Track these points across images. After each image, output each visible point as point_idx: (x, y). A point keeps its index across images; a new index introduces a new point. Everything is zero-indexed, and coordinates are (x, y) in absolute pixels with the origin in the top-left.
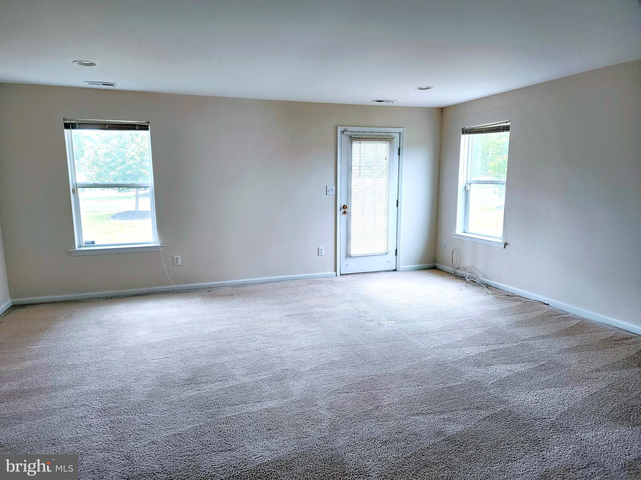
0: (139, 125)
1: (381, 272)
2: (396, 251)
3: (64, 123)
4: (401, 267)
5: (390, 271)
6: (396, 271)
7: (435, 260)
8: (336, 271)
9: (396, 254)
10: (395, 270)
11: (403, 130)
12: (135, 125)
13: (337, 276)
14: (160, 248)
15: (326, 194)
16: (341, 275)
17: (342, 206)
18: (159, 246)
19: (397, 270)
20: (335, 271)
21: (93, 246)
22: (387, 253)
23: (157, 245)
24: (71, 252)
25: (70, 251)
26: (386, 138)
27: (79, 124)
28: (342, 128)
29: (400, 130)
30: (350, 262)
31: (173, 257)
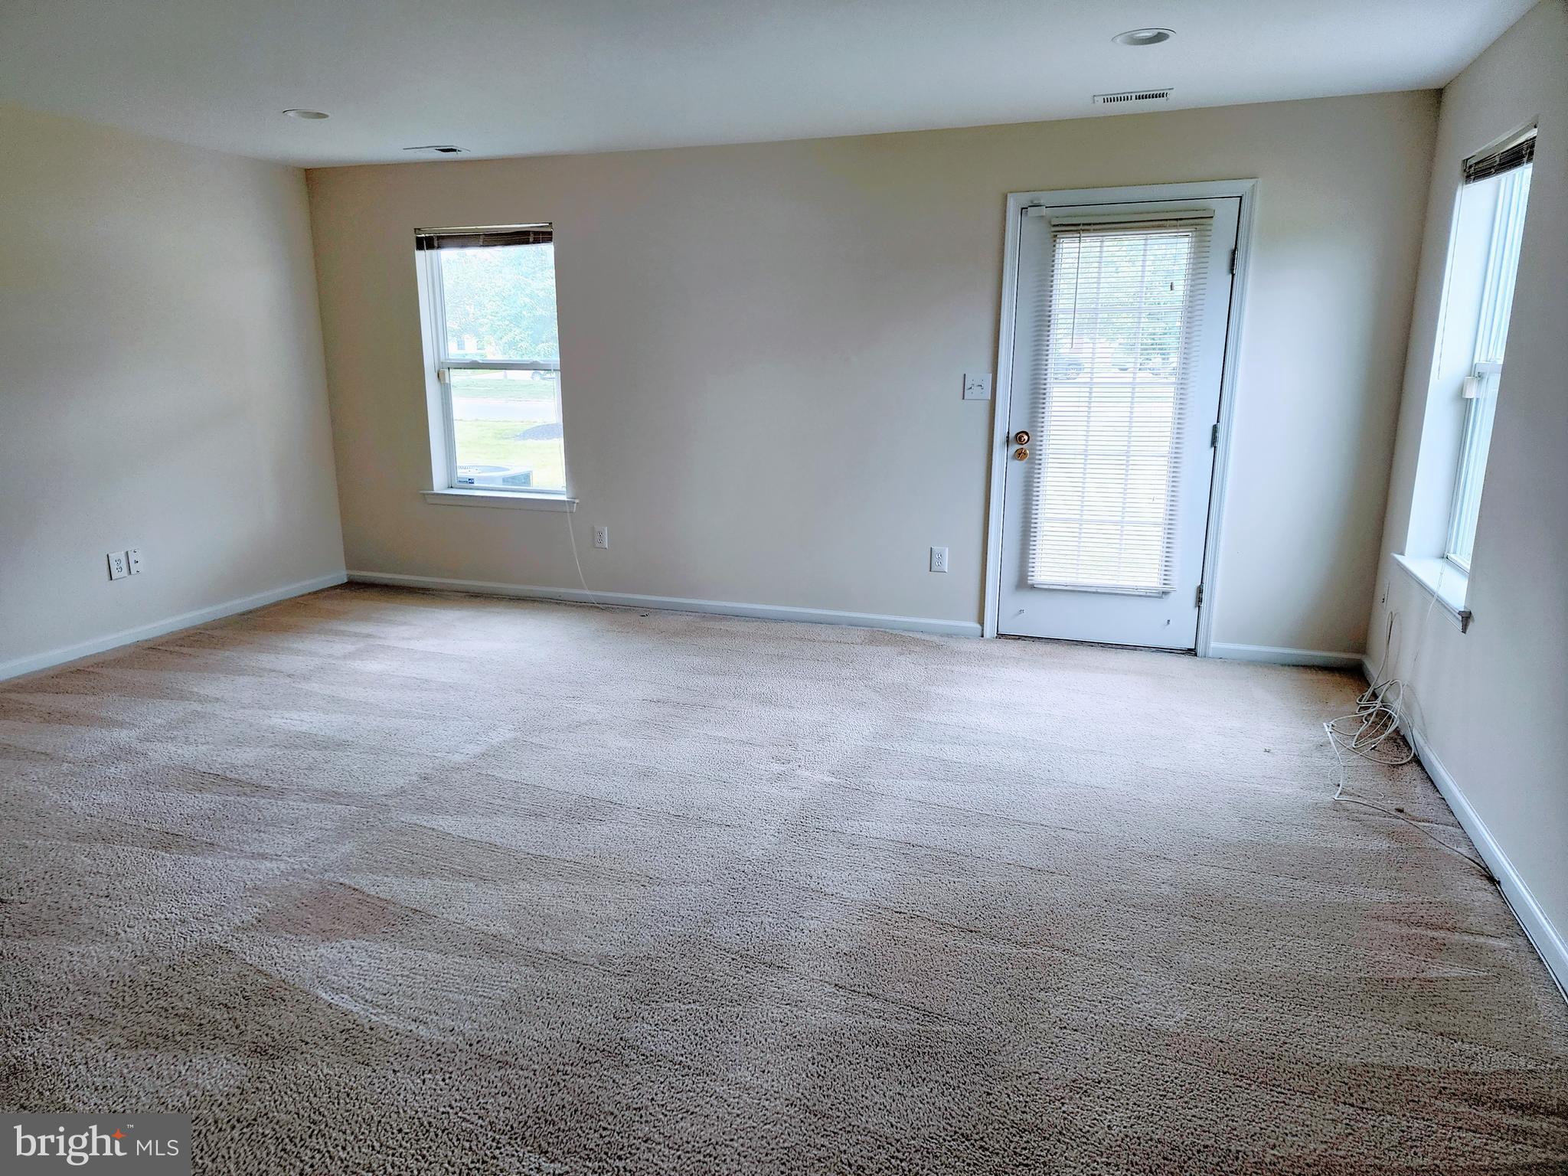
0: (536, 233)
1: (1135, 648)
2: (1200, 591)
3: (417, 238)
4: (1213, 644)
5: (1171, 651)
6: (1196, 655)
7: (1362, 646)
8: (982, 623)
9: (1199, 600)
10: (1192, 652)
11: (1254, 185)
12: (526, 233)
13: (982, 636)
14: (567, 504)
15: (963, 399)
16: (1000, 636)
17: (1012, 435)
18: (564, 501)
19: (1200, 651)
20: (979, 623)
21: (471, 489)
22: (1164, 593)
23: (564, 498)
24: (426, 496)
25: (424, 494)
26: (1177, 220)
27: (439, 238)
28: (1024, 199)
29: (1242, 187)
30: (1028, 600)
31: (593, 528)
